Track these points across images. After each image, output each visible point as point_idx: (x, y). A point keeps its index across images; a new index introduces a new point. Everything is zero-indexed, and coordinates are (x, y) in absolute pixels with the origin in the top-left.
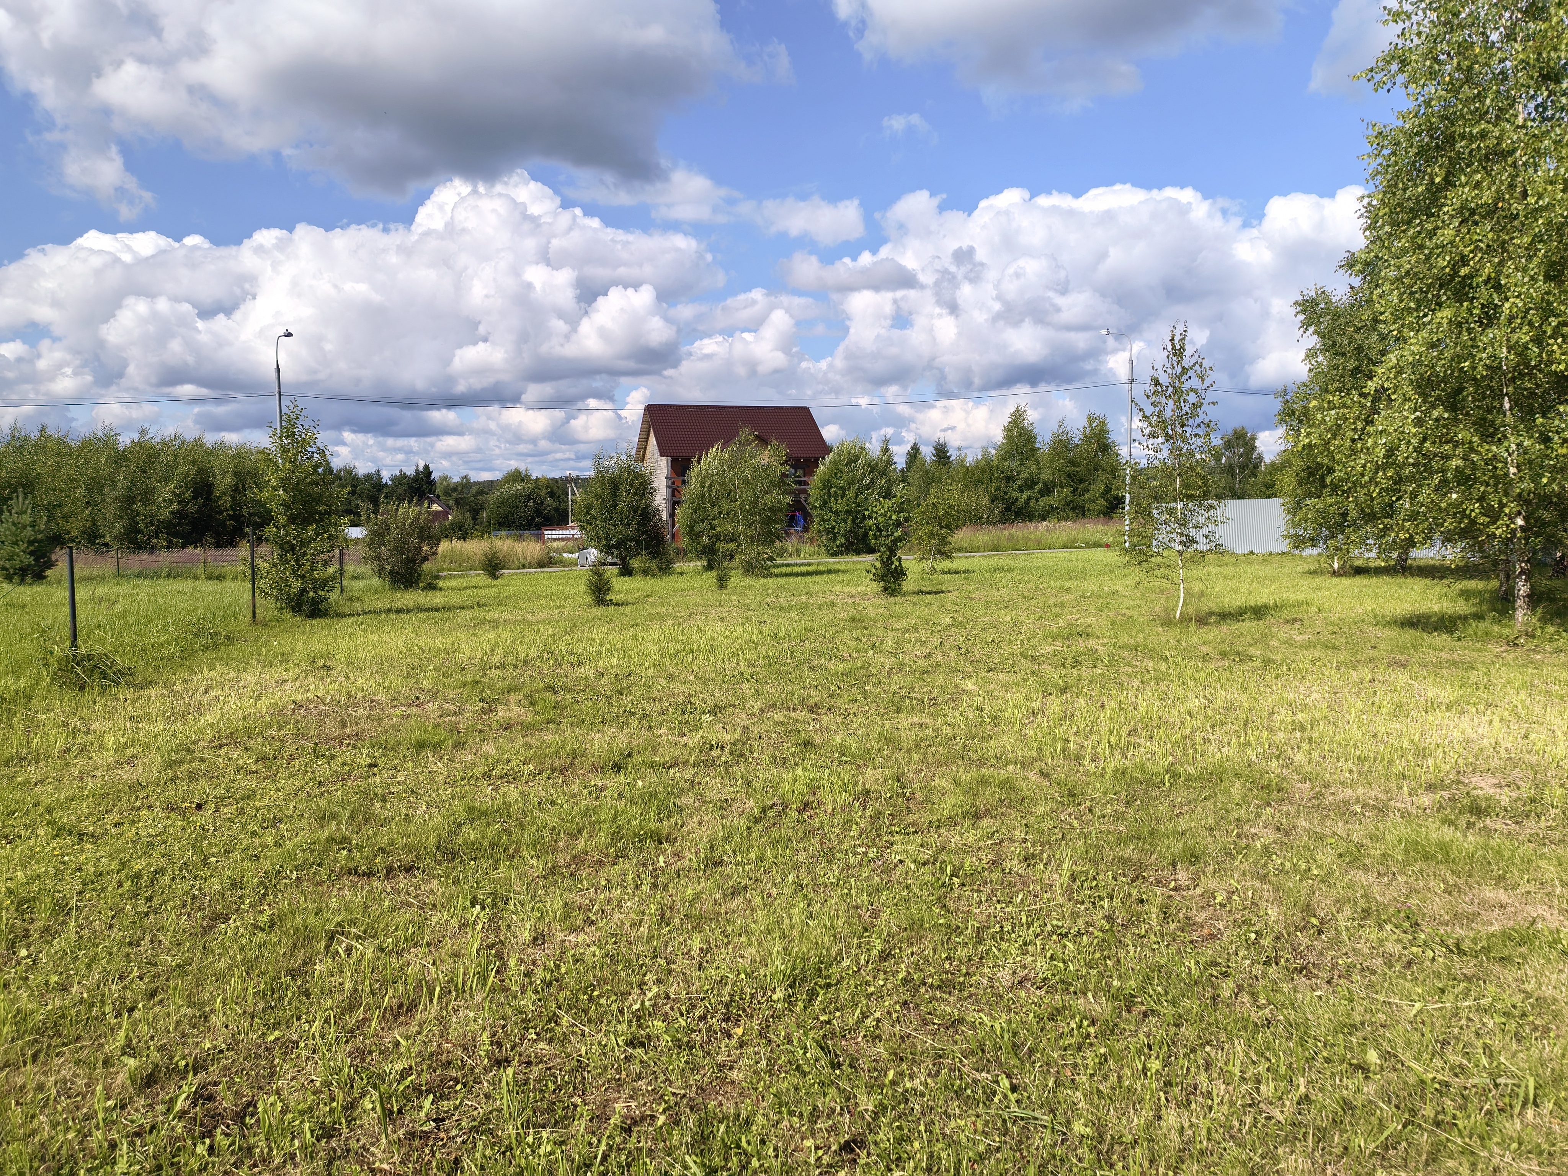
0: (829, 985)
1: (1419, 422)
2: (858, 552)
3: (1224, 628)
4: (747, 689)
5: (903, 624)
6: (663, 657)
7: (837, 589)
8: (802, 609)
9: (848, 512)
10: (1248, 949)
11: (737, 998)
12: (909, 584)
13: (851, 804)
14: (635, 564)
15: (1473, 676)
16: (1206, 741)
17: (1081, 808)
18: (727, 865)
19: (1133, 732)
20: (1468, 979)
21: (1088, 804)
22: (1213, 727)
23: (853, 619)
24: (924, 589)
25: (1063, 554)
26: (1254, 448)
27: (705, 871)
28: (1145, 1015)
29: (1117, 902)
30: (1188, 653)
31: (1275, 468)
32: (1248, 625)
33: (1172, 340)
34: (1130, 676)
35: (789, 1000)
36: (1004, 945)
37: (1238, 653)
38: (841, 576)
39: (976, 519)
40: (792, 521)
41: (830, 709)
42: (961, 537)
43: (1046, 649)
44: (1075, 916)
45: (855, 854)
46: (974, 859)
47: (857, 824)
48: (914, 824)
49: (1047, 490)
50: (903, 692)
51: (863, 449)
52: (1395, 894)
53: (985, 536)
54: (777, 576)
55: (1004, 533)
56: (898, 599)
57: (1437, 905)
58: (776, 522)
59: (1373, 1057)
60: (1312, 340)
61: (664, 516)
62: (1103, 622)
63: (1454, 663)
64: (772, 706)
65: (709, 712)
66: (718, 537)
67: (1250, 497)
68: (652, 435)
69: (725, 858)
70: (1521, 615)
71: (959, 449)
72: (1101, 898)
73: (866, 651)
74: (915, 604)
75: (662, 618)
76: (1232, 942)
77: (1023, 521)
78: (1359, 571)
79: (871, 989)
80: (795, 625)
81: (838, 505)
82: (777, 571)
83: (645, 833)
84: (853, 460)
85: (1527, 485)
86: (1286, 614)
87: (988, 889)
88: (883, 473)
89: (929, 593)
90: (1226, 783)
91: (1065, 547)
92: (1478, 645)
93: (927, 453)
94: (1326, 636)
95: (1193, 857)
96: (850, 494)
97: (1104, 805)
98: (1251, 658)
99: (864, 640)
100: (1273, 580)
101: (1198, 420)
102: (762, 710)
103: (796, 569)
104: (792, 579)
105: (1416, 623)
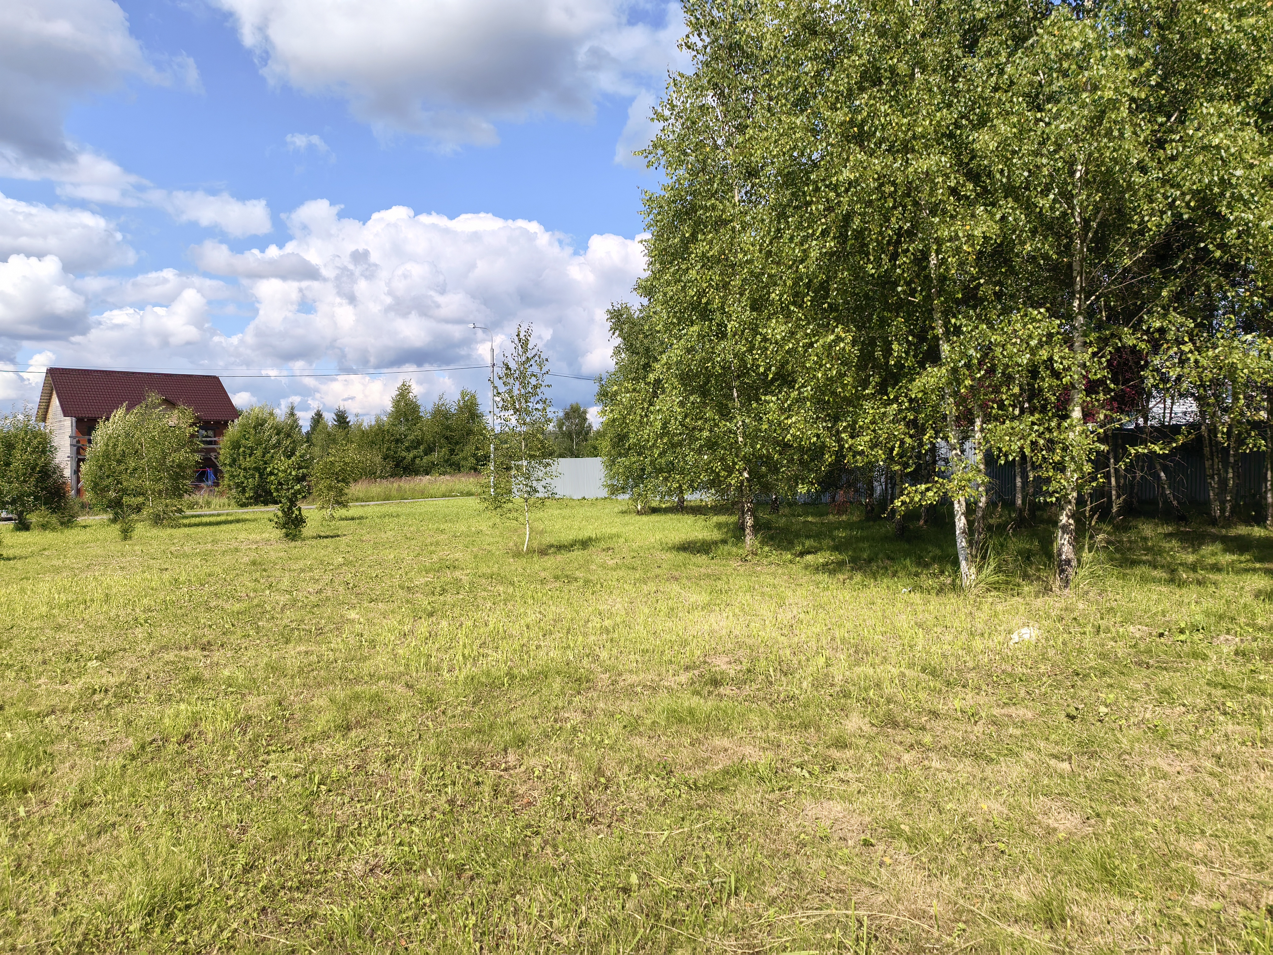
0: (188, 907)
1: (682, 404)
2: (266, 503)
3: (559, 557)
4: (140, 633)
5: (301, 564)
6: (52, 608)
7: (242, 536)
8: (205, 556)
9: (256, 469)
10: (554, 810)
11: (91, 936)
12: (307, 530)
13: (232, 731)
14: (33, 518)
15: (720, 584)
16: (538, 647)
17: (437, 711)
18: (97, 805)
19: (483, 645)
20: (700, 807)
21: (443, 707)
22: (544, 635)
23: (254, 563)
24: (322, 534)
25: (441, 502)
26: (585, 419)
27: (72, 815)
28: (472, 878)
29: (458, 787)
30: (531, 579)
31: (600, 435)
32: (577, 554)
33: (518, 335)
34: (484, 599)
35: (146, 929)
36: (360, 839)
37: (567, 576)
38: (247, 525)
39: (371, 474)
40: (201, 476)
41: (222, 645)
42: (356, 489)
43: (420, 581)
44: (423, 803)
45: (230, 777)
46: (341, 767)
47: (235, 749)
48: (289, 743)
49: (429, 450)
50: (294, 625)
51: (271, 414)
52: (659, 751)
53: (378, 488)
54: (185, 526)
55: (394, 485)
56: (298, 543)
57: (685, 755)
58: (184, 478)
59: (634, 879)
60: (618, 341)
61: (67, 473)
62: (468, 556)
63: (709, 576)
64: (165, 648)
65: (96, 658)
66: (124, 491)
67: (583, 456)
68: (55, 396)
69: (95, 799)
70: (749, 539)
71: (357, 415)
72: (445, 786)
73: (263, 591)
74: (312, 547)
75: (57, 570)
76: (543, 806)
77: (410, 475)
78: (655, 511)
79: (231, 902)
80: (197, 571)
81: (248, 463)
82: (186, 521)
83: (9, 784)
84: (260, 424)
85: (748, 450)
86: (603, 545)
87: (352, 791)
88: (288, 435)
89: (326, 537)
90: (550, 680)
91: (444, 496)
92: (724, 562)
93: (329, 418)
94: (628, 561)
95: (520, 742)
96: (258, 453)
97: (456, 707)
98: (576, 580)
99: (262, 581)
100: (597, 518)
101: (538, 398)
102: (153, 652)
103: (205, 520)
104: (200, 529)
105: (687, 547)
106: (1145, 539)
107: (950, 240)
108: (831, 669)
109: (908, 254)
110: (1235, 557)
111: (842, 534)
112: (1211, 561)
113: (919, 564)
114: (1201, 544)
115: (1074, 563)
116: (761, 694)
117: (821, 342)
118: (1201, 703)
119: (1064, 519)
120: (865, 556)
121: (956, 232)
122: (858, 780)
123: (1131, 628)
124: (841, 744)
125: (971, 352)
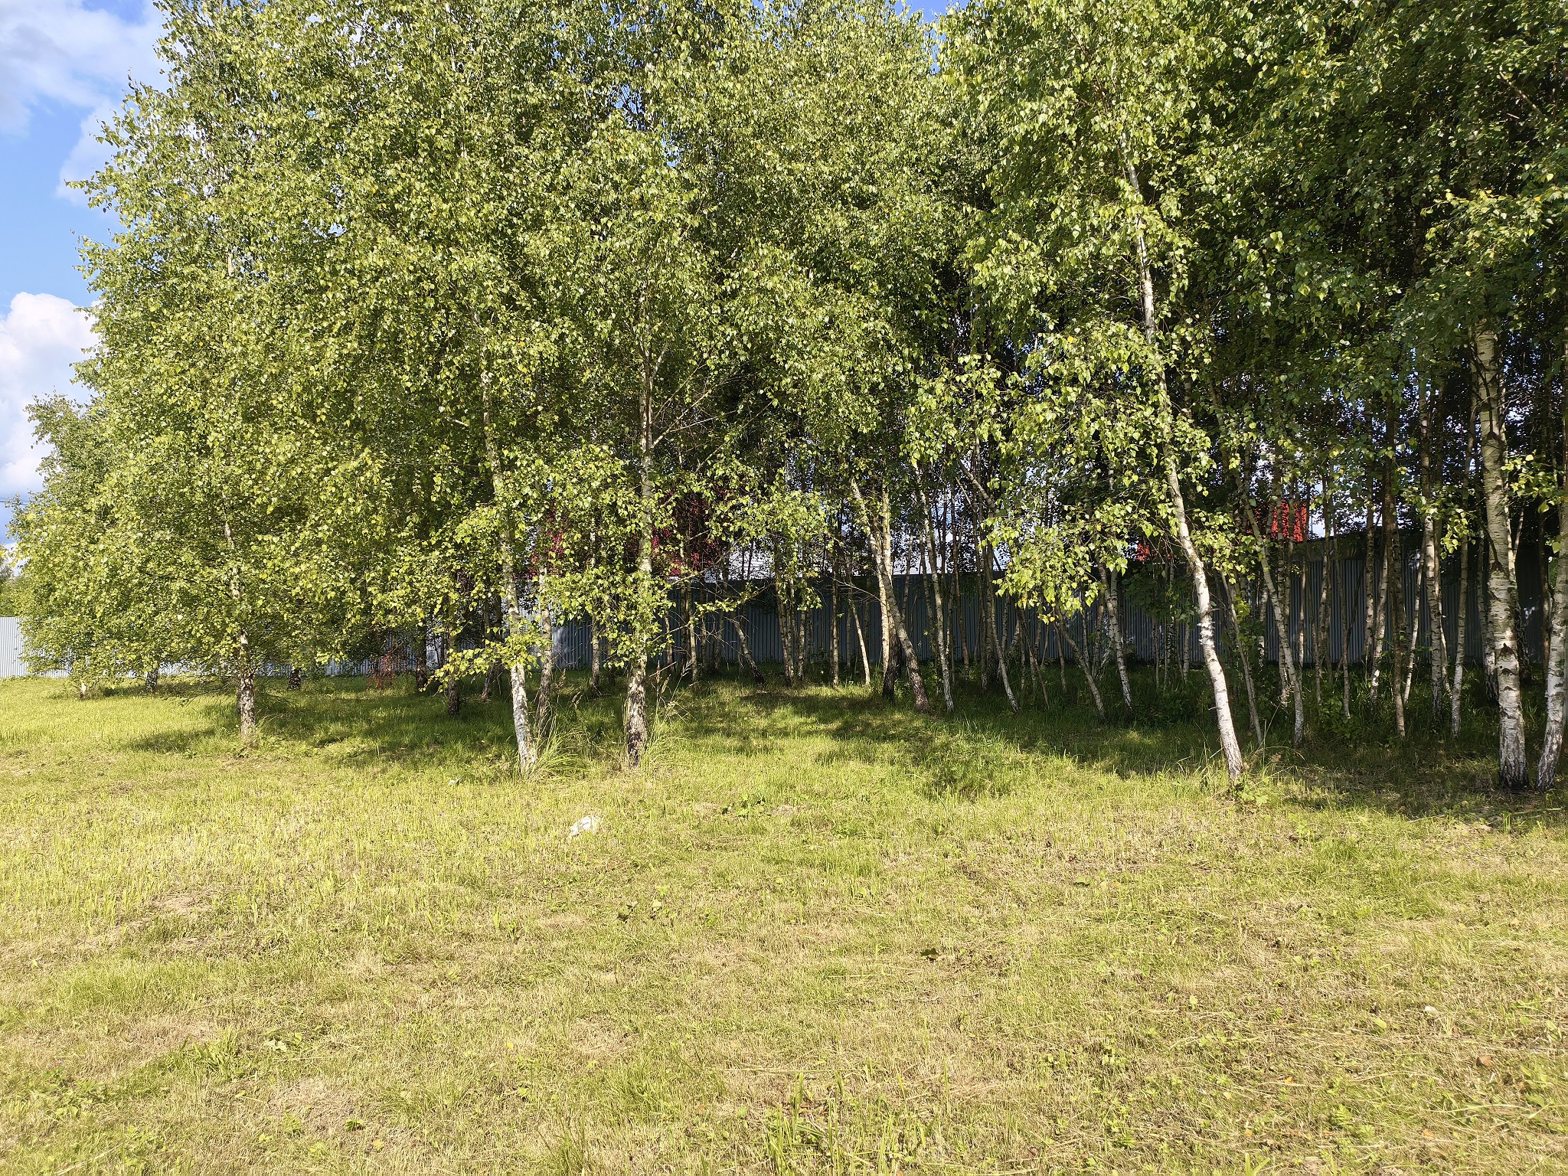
52: (53, 1052)
57: (97, 1051)
60: (48, 449)
70: (248, 729)
78: (109, 693)
92: (206, 761)
94: (49, 770)
105: (154, 744)
106: (723, 704)
107: (503, 357)
108: (341, 895)
109: (453, 368)
110: (802, 720)
111: (381, 714)
112: (781, 725)
113: (472, 748)
114: (773, 707)
115: (644, 736)
116: (233, 943)
117: (341, 468)
118: (753, 884)
119: (633, 686)
120: (406, 740)
121: (509, 347)
122: (355, 1042)
123: (697, 807)
124: (338, 996)
125: (527, 490)
